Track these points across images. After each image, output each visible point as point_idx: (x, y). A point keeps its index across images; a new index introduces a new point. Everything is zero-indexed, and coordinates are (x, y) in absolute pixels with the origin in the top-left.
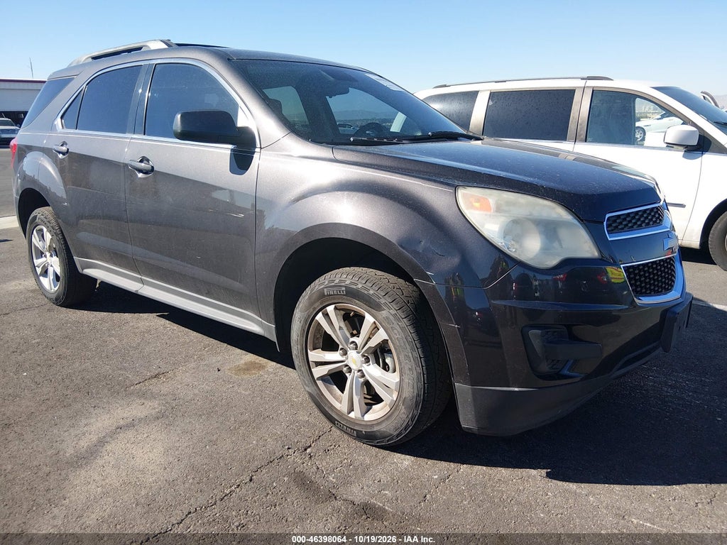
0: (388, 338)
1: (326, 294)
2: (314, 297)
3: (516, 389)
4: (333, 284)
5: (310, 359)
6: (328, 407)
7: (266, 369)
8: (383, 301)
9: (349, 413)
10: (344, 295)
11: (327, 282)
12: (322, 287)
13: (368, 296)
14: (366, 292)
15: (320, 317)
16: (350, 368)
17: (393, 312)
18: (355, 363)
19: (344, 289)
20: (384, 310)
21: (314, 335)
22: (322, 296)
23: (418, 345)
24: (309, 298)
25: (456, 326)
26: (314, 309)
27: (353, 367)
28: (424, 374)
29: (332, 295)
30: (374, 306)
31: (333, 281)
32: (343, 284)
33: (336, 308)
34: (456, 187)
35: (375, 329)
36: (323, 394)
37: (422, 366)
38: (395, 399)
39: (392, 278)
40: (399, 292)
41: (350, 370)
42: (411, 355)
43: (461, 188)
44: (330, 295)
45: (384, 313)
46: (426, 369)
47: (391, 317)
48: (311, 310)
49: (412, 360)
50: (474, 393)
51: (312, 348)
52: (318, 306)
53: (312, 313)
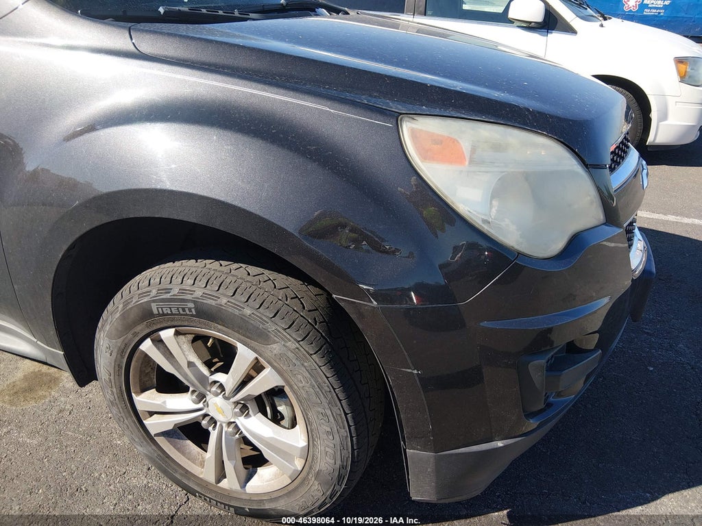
0: (284, 384)
1: (155, 312)
2: (132, 316)
3: (500, 444)
4: (168, 296)
5: (139, 408)
6: (181, 474)
7: (61, 385)
8: (271, 327)
9: (219, 481)
10: (192, 315)
11: (154, 292)
12: (146, 300)
13: (243, 318)
14: (237, 313)
15: (147, 346)
16: (212, 418)
17: (292, 345)
18: (223, 413)
19: (191, 305)
20: (275, 342)
21: (141, 371)
22: (146, 314)
23: (341, 396)
24: (124, 316)
25: (415, 372)
26: (135, 334)
27: (220, 418)
28: (351, 437)
29: (167, 314)
30: (254, 335)
31: (168, 291)
32: (189, 297)
33: (177, 333)
34: (396, 118)
35: (257, 368)
36: (168, 457)
37: (349, 426)
38: (300, 469)
39: (281, 279)
40: (295, 304)
41: (213, 421)
42: (329, 412)
43: (406, 118)
44: (164, 315)
45: (276, 348)
46: (356, 429)
47: (290, 355)
48: (130, 335)
49: (331, 418)
50: (438, 461)
51: (138, 389)
52: (142, 329)
53: (131, 340)
